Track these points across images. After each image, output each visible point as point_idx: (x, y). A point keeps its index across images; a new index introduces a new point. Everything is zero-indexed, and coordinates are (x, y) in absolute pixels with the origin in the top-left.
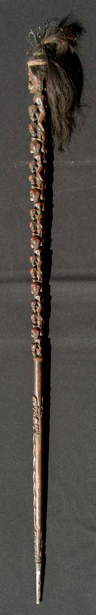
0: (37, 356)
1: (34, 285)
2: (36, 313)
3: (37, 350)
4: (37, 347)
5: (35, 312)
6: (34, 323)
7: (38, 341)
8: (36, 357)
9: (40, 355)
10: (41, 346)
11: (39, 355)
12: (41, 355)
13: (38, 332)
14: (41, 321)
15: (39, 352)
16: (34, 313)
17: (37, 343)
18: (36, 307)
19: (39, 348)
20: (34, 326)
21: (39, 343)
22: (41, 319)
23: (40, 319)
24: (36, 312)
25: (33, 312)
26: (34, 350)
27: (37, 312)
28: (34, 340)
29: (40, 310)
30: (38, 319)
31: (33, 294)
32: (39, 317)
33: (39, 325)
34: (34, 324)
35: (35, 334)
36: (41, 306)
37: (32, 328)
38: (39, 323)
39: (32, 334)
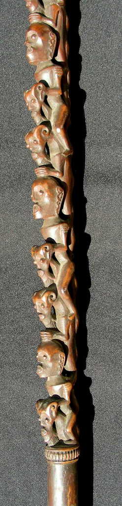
0: (60, 444)
1: (44, 187)
2: (53, 288)
3: (59, 422)
4: (59, 411)
5: (47, 285)
6: (47, 323)
7: (62, 390)
8: (54, 447)
9: (70, 440)
10: (72, 406)
11: (65, 439)
12: (72, 438)
13: (61, 355)
14: (71, 319)
15: (69, 430)
16: (45, 288)
17: (57, 399)
18: (50, 270)
19: (64, 415)
20: (46, 338)
21: (67, 398)
22: (68, 311)
23: (65, 308)
24: (51, 286)
25: (42, 283)
26: (48, 425)
27: (53, 285)
28: (48, 387)
29: (67, 279)
30: (60, 308)
31: (41, 221)
32: (63, 303)
33: (64, 331)
34: (47, 330)
35: (50, 365)
36: (68, 264)
37: (41, 346)
38: (62, 324)
39: (41, 365)
